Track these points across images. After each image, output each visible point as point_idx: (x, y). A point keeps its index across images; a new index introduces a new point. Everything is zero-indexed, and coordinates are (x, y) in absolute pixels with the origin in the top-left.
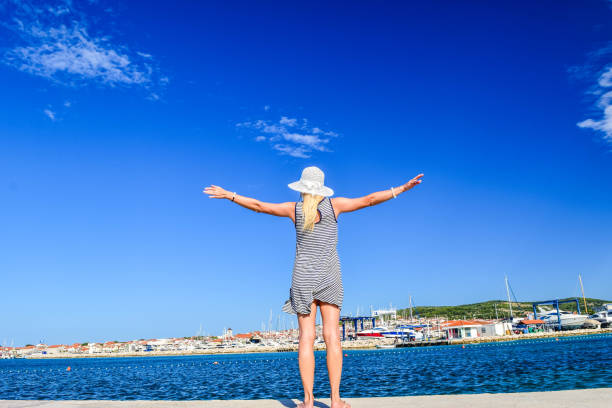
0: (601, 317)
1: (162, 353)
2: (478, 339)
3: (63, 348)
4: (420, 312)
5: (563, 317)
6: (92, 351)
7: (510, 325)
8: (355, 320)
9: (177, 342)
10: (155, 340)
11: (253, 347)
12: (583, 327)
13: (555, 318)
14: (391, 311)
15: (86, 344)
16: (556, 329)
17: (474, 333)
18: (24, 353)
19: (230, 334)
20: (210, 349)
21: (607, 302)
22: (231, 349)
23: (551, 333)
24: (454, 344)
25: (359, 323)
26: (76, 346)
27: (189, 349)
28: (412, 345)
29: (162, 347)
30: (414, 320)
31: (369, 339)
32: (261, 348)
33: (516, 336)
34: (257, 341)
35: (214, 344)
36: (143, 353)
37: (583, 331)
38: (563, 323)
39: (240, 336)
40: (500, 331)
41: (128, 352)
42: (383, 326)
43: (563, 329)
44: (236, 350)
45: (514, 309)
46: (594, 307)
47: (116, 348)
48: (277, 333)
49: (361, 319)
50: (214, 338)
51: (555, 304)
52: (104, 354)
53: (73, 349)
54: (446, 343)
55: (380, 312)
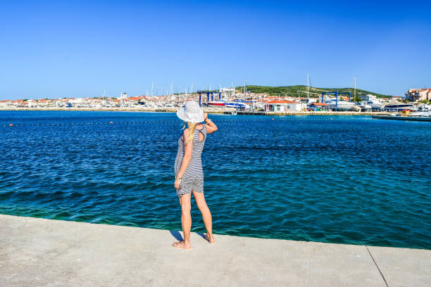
0: (363, 105)
1: (78, 109)
2: (284, 112)
3: (9, 103)
4: (252, 89)
5: (339, 103)
6: (30, 105)
7: (306, 105)
8: (208, 93)
9: (89, 101)
10: (74, 99)
11: (140, 107)
12: (350, 110)
13: (334, 103)
14: (232, 90)
15: (26, 100)
16: (334, 110)
17: (282, 108)
19: (125, 97)
20: (110, 107)
21: (371, 93)
22: (126, 108)
23: (330, 112)
24: (269, 115)
25: (210, 95)
26: (19, 101)
27: (97, 106)
28: (242, 114)
29: (80, 104)
30: (247, 94)
31: (216, 107)
32: (145, 108)
33: (308, 112)
34: (143, 103)
35: (114, 104)
36: (65, 108)
37: (349, 112)
38: (338, 107)
39: (132, 98)
40: (299, 108)
41: (55, 107)
42: (226, 99)
43: (338, 110)
44: (128, 109)
46: (359, 96)
47: (47, 103)
48: (157, 98)
49: (212, 93)
50: (114, 99)
51: (336, 93)
52: (39, 108)
53: (17, 103)
54: (264, 114)
55: (225, 89)
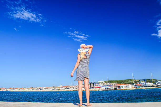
0: (157, 84)
1: (44, 91)
2: (125, 89)
3: (19, 89)
4: (110, 82)
5: (147, 84)
6: (26, 90)
7: (133, 85)
8: (93, 83)
9: (48, 88)
10: (42, 87)
11: (67, 90)
12: (152, 86)
13: (145, 84)
14: (103, 81)
15: (25, 88)
16: (145, 87)
18: (9, 90)
19: (61, 86)
20: (56, 90)
21: (159, 80)
22: (61, 90)
23: (144, 88)
24: (119, 90)
25: (94, 84)
26: (22, 88)
27: (51, 90)
28: (108, 90)
29: (44, 89)
30: (108, 84)
31: (97, 88)
32: (69, 90)
33: (135, 88)
34: (68, 88)
35: (57, 89)
36: (39, 91)
37: (152, 87)
38: (147, 85)
39: (64, 87)
40: (131, 87)
41: (35, 90)
42: (100, 85)
43: (147, 87)
44: (63, 90)
45: (134, 81)
46: (155, 81)
47: (32, 89)
48: (73, 86)
49: (95, 83)
50: (57, 87)
51: (145, 80)
52: (29, 91)
53: (21, 89)
54: (117, 90)
55: (100, 81)
